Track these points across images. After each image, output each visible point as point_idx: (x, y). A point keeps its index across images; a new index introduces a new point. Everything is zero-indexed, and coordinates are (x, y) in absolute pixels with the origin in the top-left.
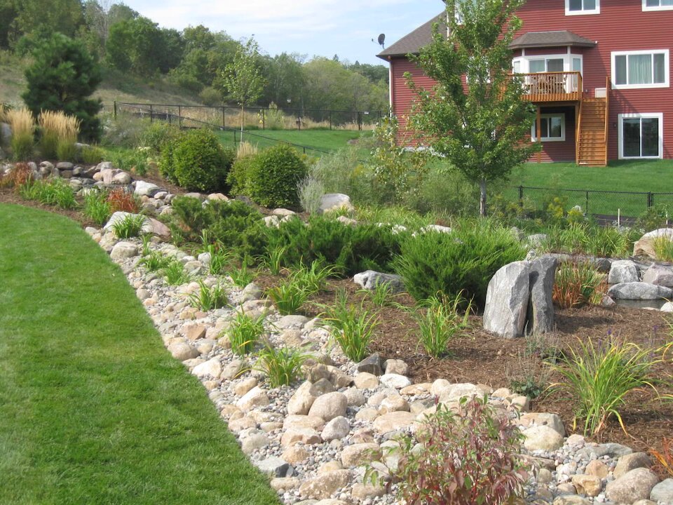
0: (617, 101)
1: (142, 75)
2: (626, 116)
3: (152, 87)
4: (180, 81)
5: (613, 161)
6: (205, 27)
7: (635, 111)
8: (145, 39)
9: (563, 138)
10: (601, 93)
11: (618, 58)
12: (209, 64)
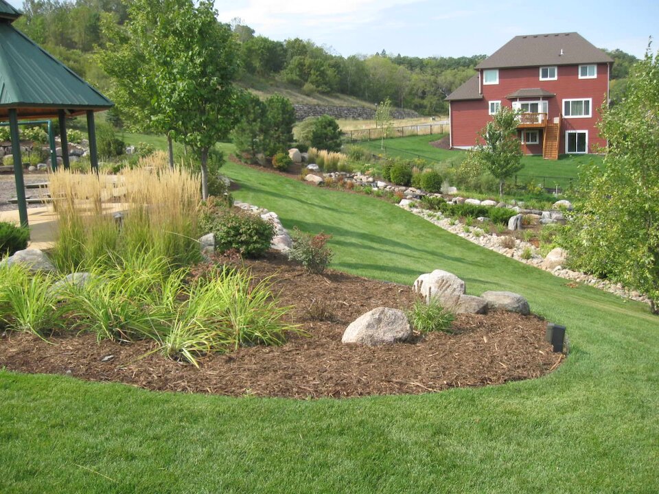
0: (564, 124)
1: (263, 76)
2: (570, 132)
3: (272, 85)
4: (287, 79)
5: (562, 156)
6: (300, 39)
7: (574, 129)
8: (265, 51)
9: (537, 142)
10: (557, 120)
11: (566, 102)
12: (306, 67)
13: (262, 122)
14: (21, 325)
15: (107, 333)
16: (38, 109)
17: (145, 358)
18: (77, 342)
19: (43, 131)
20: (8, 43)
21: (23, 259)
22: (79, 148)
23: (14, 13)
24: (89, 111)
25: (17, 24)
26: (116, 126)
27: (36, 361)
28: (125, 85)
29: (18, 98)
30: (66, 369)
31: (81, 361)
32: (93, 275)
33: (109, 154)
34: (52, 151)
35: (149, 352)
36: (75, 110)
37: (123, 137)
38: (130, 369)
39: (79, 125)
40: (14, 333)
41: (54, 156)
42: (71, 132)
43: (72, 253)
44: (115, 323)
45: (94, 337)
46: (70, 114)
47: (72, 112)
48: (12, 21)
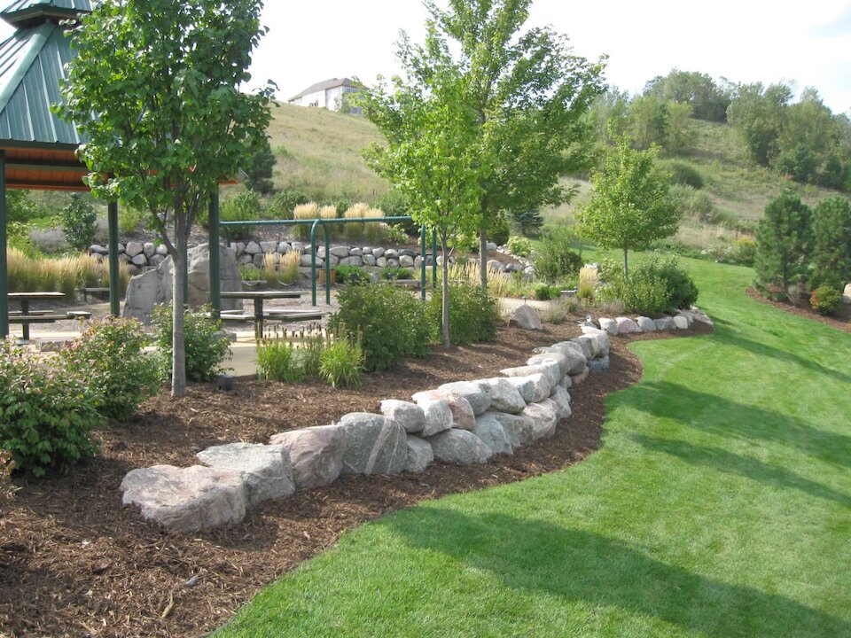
13: (800, 236)
42: (515, 240)
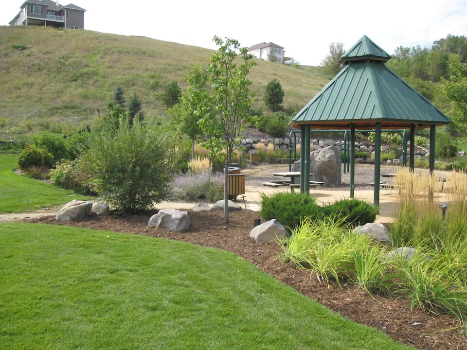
14: (358, 281)
15: (420, 303)
16: (397, 123)
17: (446, 332)
18: (396, 304)
19: (400, 137)
20: (381, 76)
21: (370, 230)
22: (424, 149)
23: (387, 56)
24: (433, 125)
25: (388, 64)
26: (452, 136)
27: (362, 312)
28: (462, 107)
29: (383, 115)
30: (383, 325)
31: (396, 321)
32: (417, 251)
33: (444, 156)
34: (404, 151)
35: (451, 328)
36: (422, 124)
37: (456, 144)
38: (432, 339)
39: (425, 133)
40: (352, 286)
41: (405, 154)
42: (420, 138)
43: (405, 231)
44: (427, 296)
45: (409, 303)
46: (418, 127)
47: (420, 125)
48: (385, 62)
